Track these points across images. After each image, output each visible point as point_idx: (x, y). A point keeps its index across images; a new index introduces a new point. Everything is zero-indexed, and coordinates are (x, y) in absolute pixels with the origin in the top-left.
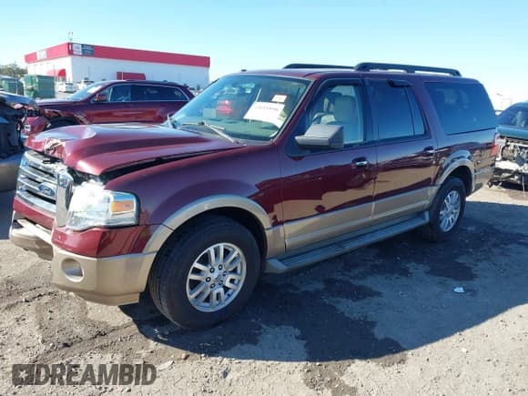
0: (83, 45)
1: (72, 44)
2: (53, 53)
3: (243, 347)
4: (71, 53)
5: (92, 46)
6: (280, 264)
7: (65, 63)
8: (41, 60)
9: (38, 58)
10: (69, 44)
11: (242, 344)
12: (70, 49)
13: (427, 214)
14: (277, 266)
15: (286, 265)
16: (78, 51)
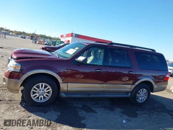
0: (76, 34)
1: (73, 33)
2: (68, 36)
3: (41, 113)
4: (72, 36)
5: (78, 35)
6: (65, 95)
7: (70, 39)
8: (64, 37)
9: (64, 36)
10: (72, 33)
11: (41, 112)
12: (72, 35)
13: (130, 94)
14: (63, 95)
15: (66, 95)
16: (74, 36)
